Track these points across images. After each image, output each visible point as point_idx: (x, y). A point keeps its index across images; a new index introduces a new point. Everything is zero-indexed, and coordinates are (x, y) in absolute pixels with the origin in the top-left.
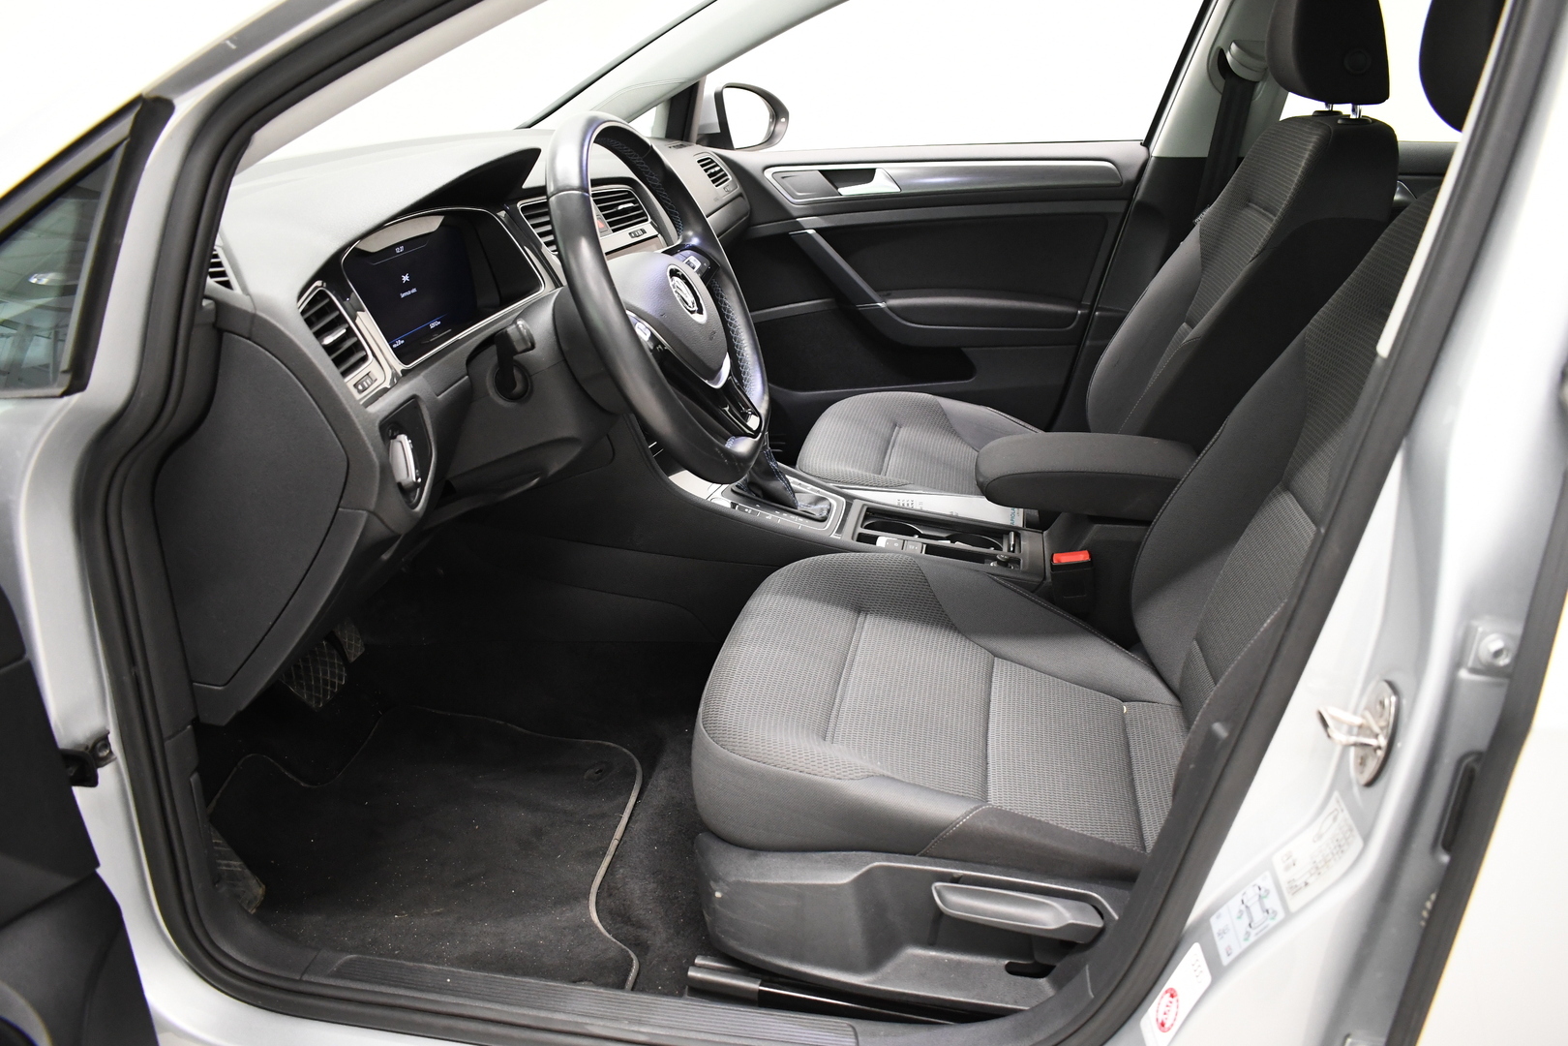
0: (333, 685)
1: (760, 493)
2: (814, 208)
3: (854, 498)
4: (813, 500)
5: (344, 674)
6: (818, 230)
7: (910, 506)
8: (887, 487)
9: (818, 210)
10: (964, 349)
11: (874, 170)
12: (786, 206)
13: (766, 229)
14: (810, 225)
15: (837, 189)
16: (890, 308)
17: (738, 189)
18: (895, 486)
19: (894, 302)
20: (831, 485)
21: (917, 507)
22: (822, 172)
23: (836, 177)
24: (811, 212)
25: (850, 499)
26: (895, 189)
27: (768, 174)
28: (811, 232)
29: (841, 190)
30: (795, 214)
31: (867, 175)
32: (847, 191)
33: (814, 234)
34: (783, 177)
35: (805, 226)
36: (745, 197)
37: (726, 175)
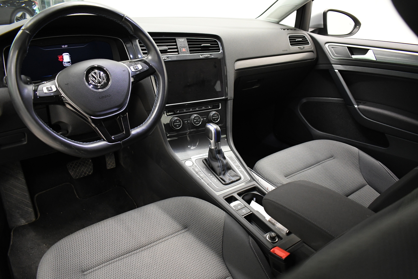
0: (85, 173)
1: (211, 165)
2: (340, 61)
3: (254, 180)
5: (92, 172)
6: (339, 71)
9: (342, 62)
10: (386, 135)
11: (368, 50)
12: (330, 59)
13: (322, 66)
14: (337, 68)
15: (352, 55)
16: (359, 109)
17: (313, 48)
19: (361, 107)
22: (348, 47)
23: (352, 50)
24: (339, 63)
26: (374, 59)
27: (327, 45)
28: (336, 71)
30: (332, 62)
31: (365, 51)
32: (355, 56)
33: (337, 72)
34: (332, 47)
35: (335, 68)
36: (315, 52)
37: (308, 43)
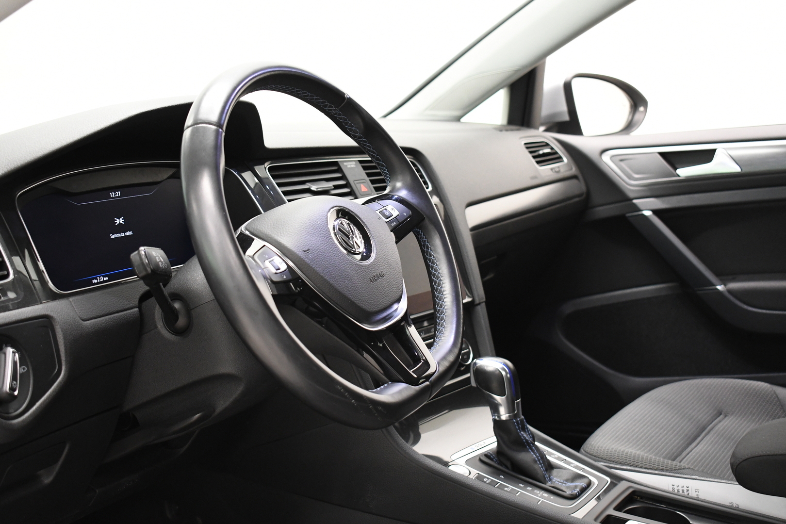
1: (508, 464)
3: (620, 479)
4: (570, 477)
6: (656, 212)
7: (686, 493)
8: (662, 470)
11: (714, 151)
12: (623, 188)
13: (604, 211)
14: (647, 208)
15: (676, 169)
16: (730, 291)
17: (574, 171)
18: (670, 470)
19: (734, 285)
20: (600, 464)
21: (693, 494)
22: (662, 154)
23: (674, 159)
24: (648, 194)
25: (616, 480)
26: (736, 169)
27: (606, 156)
28: (647, 213)
29: (679, 171)
30: (631, 195)
31: (707, 156)
32: (685, 172)
33: (650, 216)
34: (621, 160)
35: (641, 208)
36: (580, 177)
37: (560, 158)
